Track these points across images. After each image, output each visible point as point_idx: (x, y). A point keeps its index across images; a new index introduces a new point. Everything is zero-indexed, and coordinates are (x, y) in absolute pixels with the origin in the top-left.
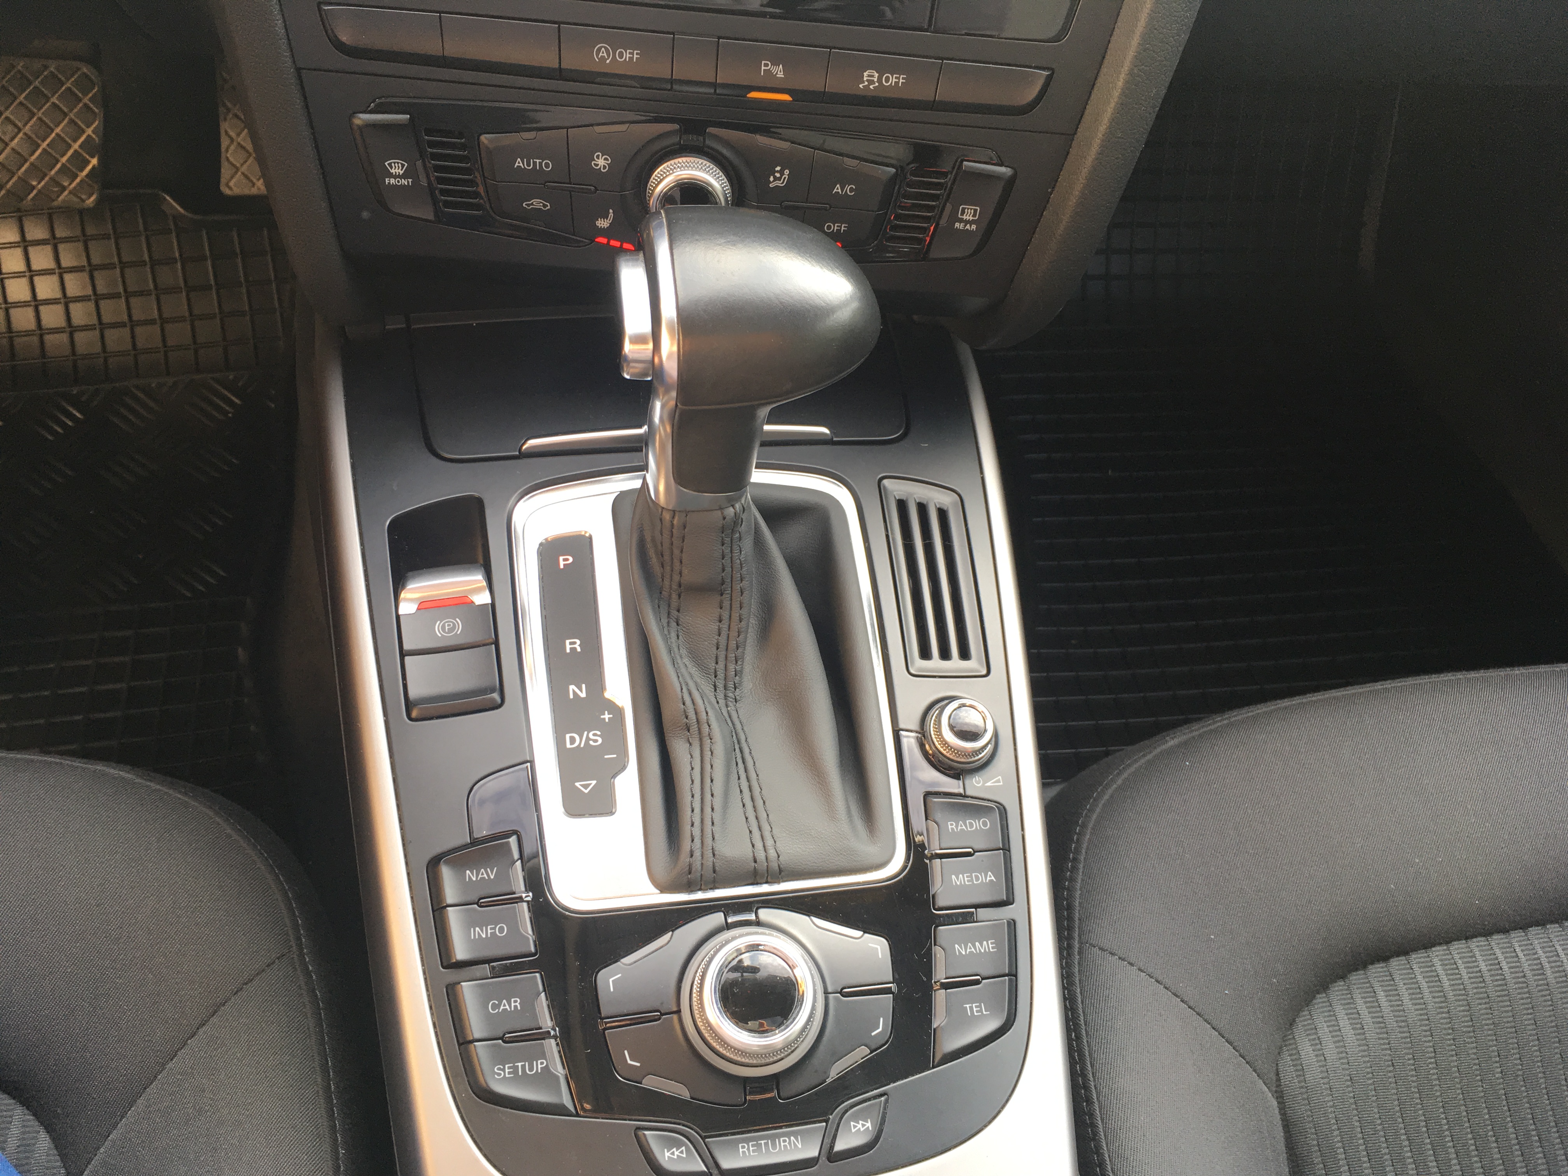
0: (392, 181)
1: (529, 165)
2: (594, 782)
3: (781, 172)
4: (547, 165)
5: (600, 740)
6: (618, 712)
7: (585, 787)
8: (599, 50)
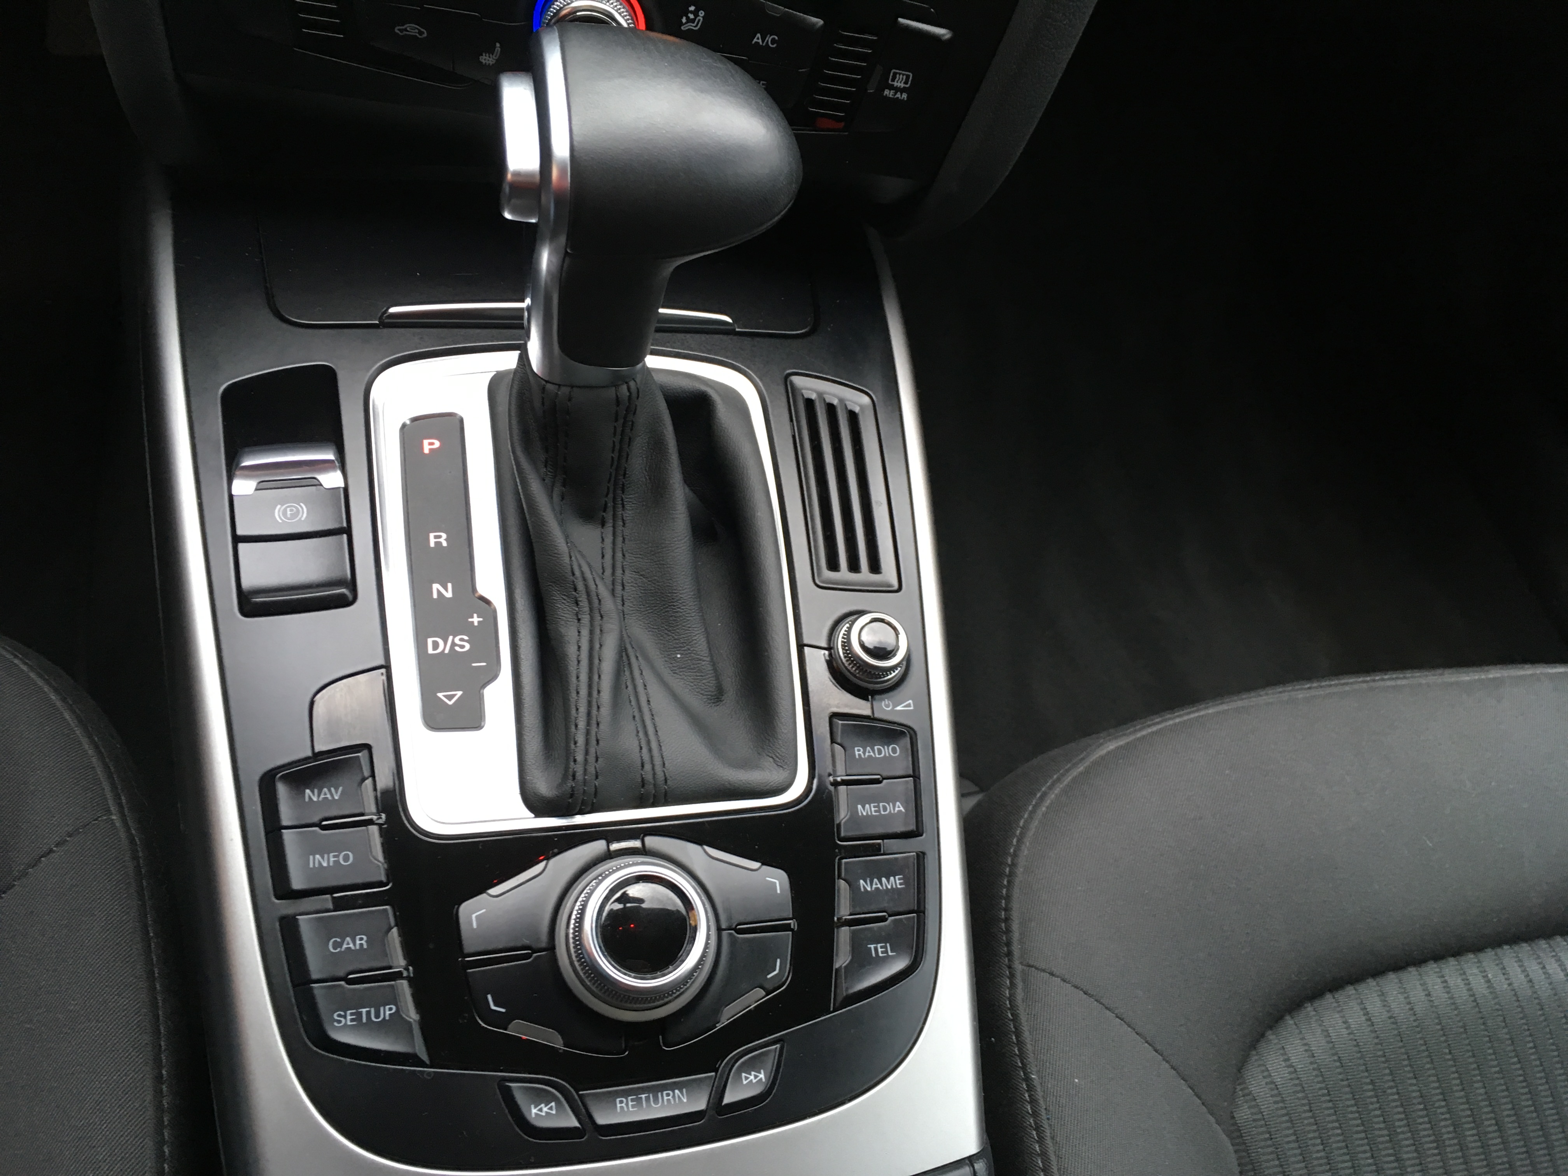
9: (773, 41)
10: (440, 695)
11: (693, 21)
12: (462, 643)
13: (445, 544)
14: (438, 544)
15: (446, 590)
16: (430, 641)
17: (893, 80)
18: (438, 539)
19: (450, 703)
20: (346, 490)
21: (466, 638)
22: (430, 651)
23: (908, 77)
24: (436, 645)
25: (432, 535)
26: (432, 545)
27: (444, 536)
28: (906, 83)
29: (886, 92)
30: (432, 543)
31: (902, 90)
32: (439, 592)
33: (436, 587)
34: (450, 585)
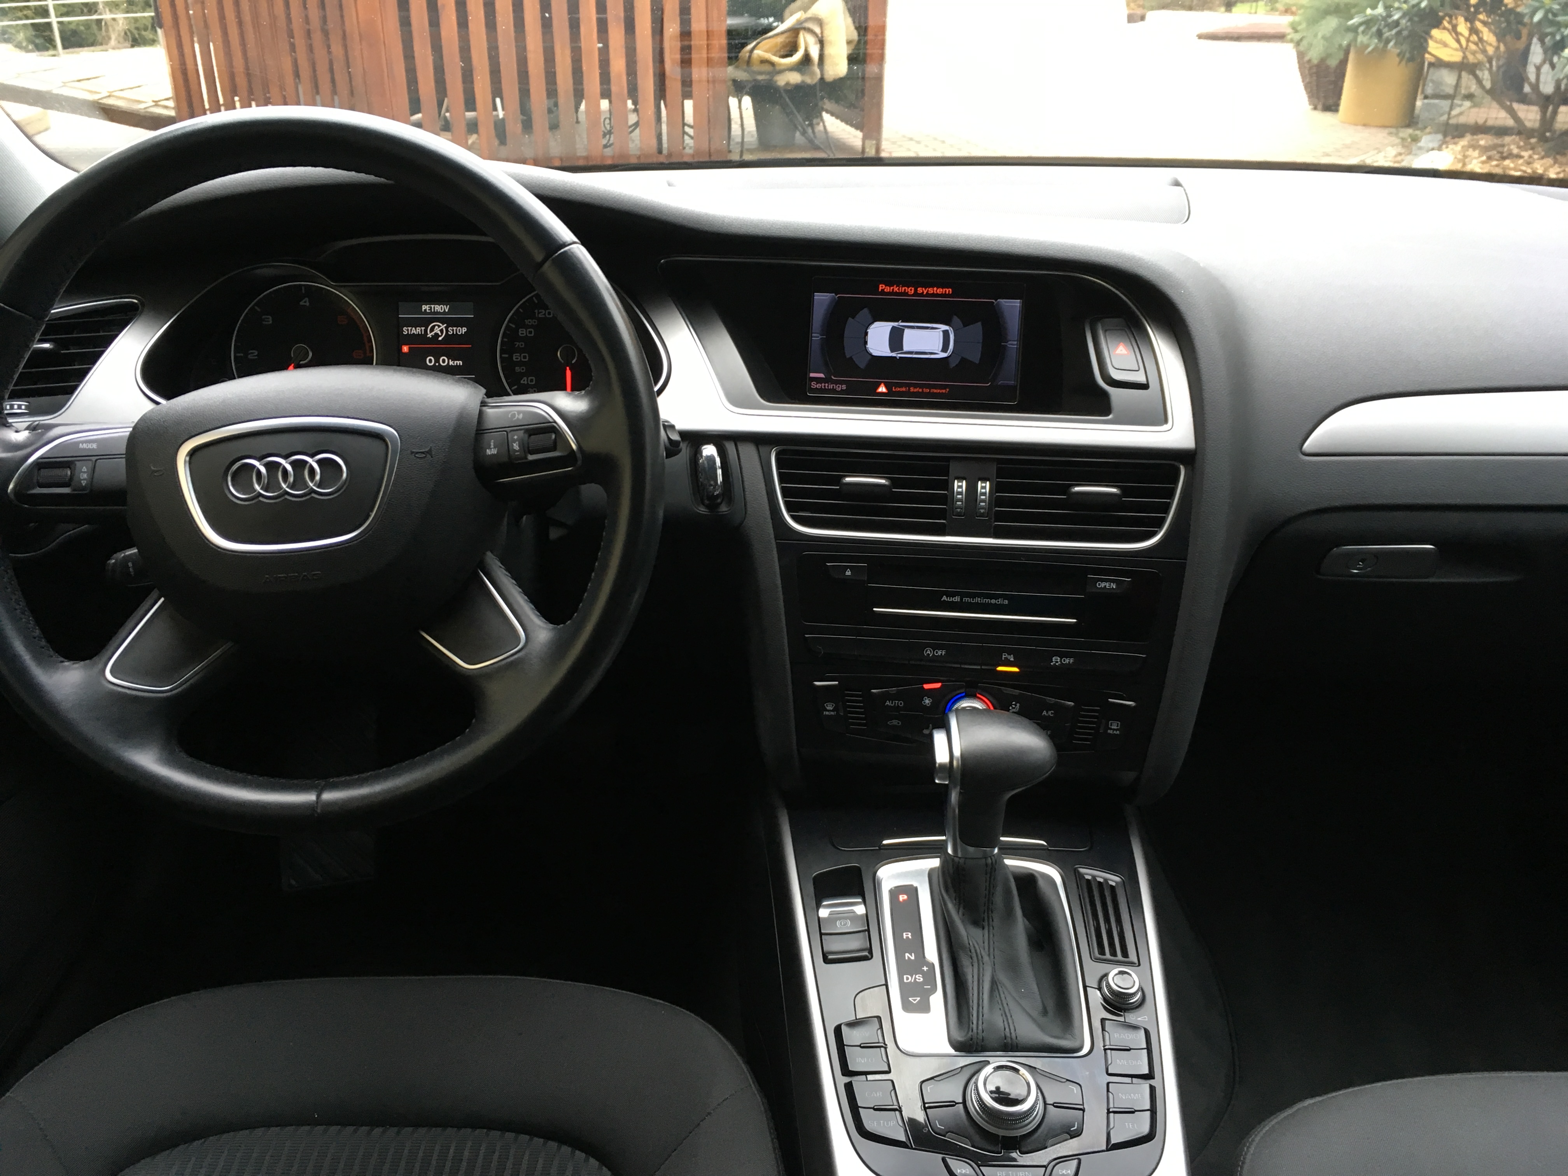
0: (827, 713)
1: (892, 703)
2: (919, 999)
3: (1016, 705)
4: (901, 704)
5: (922, 979)
6: (932, 966)
7: (915, 1000)
8: (926, 652)
9: (1052, 713)
10: (910, 999)
11: (1014, 708)
12: (920, 978)
13: (910, 937)
14: (907, 938)
15: (912, 956)
16: (905, 977)
17: (1111, 725)
18: (908, 935)
19: (915, 1002)
20: (867, 915)
21: (921, 976)
22: (905, 981)
23: (1118, 724)
24: (907, 979)
25: (904, 934)
26: (905, 938)
27: (910, 934)
28: (1117, 726)
29: (1109, 731)
30: (905, 937)
31: (1116, 730)
32: (908, 957)
33: (907, 954)
34: (913, 954)
